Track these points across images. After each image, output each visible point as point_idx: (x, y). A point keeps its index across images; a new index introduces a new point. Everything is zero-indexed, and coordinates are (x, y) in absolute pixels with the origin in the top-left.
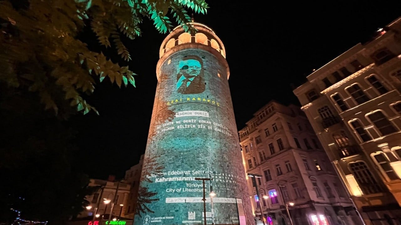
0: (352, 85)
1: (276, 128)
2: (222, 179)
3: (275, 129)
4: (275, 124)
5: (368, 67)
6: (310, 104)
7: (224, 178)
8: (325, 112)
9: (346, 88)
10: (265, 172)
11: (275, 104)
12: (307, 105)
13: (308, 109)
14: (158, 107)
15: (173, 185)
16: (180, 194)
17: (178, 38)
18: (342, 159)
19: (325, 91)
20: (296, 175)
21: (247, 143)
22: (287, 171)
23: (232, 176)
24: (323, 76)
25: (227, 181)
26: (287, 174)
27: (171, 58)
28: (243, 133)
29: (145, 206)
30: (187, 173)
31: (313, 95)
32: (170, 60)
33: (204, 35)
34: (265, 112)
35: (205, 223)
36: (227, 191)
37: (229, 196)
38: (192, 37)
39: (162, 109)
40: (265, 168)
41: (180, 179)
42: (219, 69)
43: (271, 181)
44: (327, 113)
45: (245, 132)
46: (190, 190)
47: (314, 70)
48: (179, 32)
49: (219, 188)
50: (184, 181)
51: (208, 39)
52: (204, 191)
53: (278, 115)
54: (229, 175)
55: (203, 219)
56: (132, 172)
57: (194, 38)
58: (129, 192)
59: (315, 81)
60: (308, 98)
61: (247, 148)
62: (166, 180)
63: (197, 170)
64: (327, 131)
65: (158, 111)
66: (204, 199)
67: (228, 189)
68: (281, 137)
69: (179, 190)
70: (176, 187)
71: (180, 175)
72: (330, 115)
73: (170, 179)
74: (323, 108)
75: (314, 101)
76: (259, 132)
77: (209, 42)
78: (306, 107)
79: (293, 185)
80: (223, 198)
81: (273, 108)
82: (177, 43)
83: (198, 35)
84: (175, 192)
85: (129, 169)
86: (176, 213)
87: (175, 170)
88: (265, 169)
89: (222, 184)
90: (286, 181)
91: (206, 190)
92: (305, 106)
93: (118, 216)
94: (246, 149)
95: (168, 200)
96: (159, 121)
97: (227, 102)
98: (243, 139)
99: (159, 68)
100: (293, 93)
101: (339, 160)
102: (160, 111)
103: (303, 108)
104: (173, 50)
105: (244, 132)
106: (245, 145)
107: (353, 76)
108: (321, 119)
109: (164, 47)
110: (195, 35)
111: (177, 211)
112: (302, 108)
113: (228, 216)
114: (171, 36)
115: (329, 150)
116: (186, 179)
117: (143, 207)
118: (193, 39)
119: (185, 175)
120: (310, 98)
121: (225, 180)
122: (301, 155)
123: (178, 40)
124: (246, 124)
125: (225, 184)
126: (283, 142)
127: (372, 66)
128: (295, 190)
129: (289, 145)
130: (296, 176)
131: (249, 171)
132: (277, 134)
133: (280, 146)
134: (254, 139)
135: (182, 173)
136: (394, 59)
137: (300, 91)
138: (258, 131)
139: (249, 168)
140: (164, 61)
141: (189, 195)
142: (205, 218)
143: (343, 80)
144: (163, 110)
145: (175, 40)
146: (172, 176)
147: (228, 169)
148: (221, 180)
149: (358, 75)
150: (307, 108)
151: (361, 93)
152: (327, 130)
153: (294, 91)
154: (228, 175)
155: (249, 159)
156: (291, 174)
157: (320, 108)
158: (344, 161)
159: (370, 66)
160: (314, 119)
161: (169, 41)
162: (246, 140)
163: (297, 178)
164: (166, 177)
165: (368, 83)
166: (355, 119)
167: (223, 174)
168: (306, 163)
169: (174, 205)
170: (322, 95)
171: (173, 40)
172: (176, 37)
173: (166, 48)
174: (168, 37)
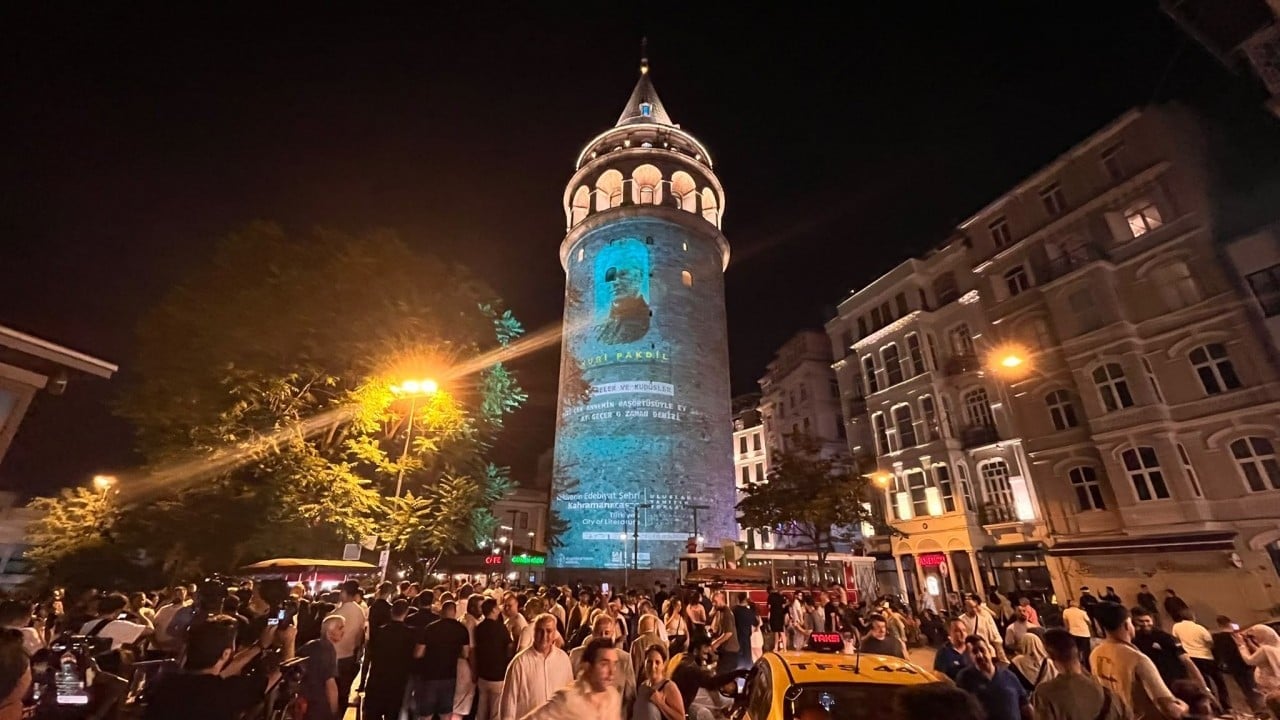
0: (889, 345)
1: (804, 393)
2: (668, 505)
3: (803, 396)
4: (803, 384)
5: (911, 316)
6: (843, 361)
7: (672, 502)
9: (881, 349)
12: (839, 363)
13: (840, 372)
15: (592, 514)
16: (601, 529)
17: (595, 189)
19: (858, 344)
21: (769, 411)
23: (689, 498)
24: (859, 311)
25: (677, 508)
27: (584, 245)
28: (766, 386)
29: (558, 540)
30: (612, 496)
32: (582, 251)
33: (653, 167)
35: (636, 566)
36: (675, 522)
37: (678, 530)
38: (624, 181)
39: (572, 375)
41: (601, 506)
45: (770, 385)
46: (615, 522)
47: (854, 291)
48: (598, 167)
49: (660, 518)
50: (607, 509)
51: (663, 178)
52: (636, 523)
54: (683, 498)
55: (633, 562)
57: (631, 183)
60: (842, 349)
61: (770, 420)
62: (582, 506)
63: (627, 491)
64: (854, 423)
65: (567, 377)
66: (636, 535)
67: (677, 520)
69: (599, 522)
70: (595, 517)
71: (601, 500)
73: (588, 506)
75: (846, 359)
77: (666, 189)
80: (667, 534)
81: (804, 346)
82: (593, 202)
83: (640, 172)
84: (595, 524)
86: (595, 553)
87: (594, 492)
89: (667, 512)
91: (639, 523)
92: (837, 364)
93: (529, 549)
94: (769, 423)
95: (586, 536)
96: (568, 399)
98: (764, 400)
99: (564, 257)
102: (570, 377)
103: (835, 368)
104: (586, 223)
105: (768, 383)
106: (767, 413)
107: (893, 326)
108: (854, 395)
109: (571, 203)
110: (632, 173)
111: (596, 550)
112: (833, 366)
114: (581, 177)
116: (611, 506)
117: (555, 541)
119: (608, 500)
121: (673, 506)
123: (595, 192)
124: (768, 366)
125: (672, 512)
127: (917, 316)
132: (804, 408)
133: (807, 429)
134: (778, 407)
135: (603, 496)
136: (954, 303)
137: (833, 330)
138: (782, 390)
141: (613, 529)
142: (636, 560)
143: (881, 331)
144: (574, 377)
145: (590, 192)
146: (590, 501)
147: (681, 488)
148: (665, 507)
149: (900, 326)
150: (839, 368)
151: (897, 364)
153: (826, 326)
154: (679, 497)
155: (772, 445)
157: (851, 375)
159: (914, 315)
160: (845, 394)
161: (578, 192)
162: (768, 405)
164: (582, 502)
165: (908, 347)
166: (880, 412)
167: (671, 497)
169: (594, 543)
170: (854, 351)
171: (584, 189)
172: (590, 181)
173: (574, 209)
174: (576, 178)
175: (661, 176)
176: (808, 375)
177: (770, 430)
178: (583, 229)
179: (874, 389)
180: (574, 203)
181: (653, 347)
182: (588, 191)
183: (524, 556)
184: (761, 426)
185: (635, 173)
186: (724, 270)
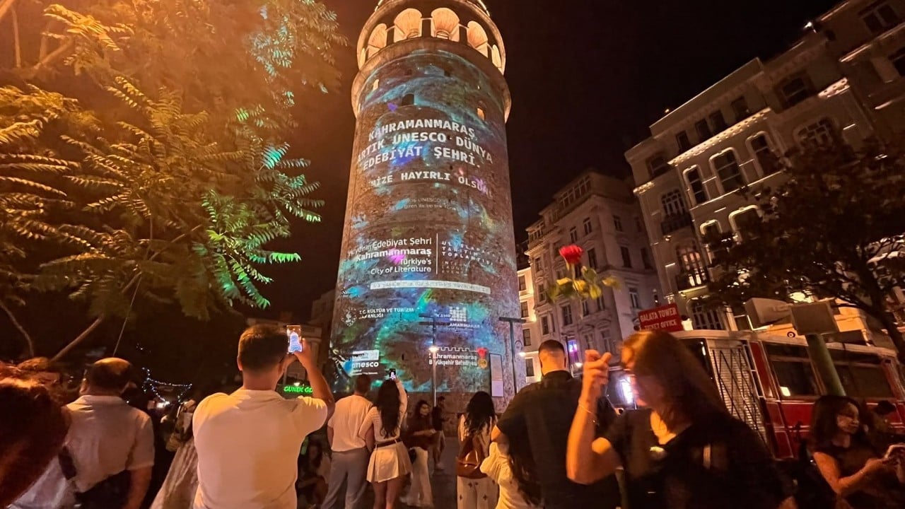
0: (723, 151)
1: (590, 226)
2: (467, 324)
3: (588, 230)
4: (588, 219)
5: (758, 115)
6: (650, 183)
8: (672, 203)
9: (712, 158)
10: (564, 309)
11: (595, 177)
12: (645, 186)
13: (644, 195)
14: (356, 188)
16: (393, 346)
17: (393, 25)
18: (680, 292)
19: (677, 159)
20: (610, 315)
21: (539, 253)
22: (597, 308)
24: (677, 128)
25: (477, 327)
26: (596, 314)
27: (379, 75)
28: (534, 232)
31: (658, 166)
33: (452, 12)
34: (573, 192)
36: (474, 342)
37: (478, 351)
38: (423, 21)
39: (363, 195)
40: (563, 302)
42: (482, 100)
43: (571, 325)
44: (676, 203)
45: (539, 231)
47: (667, 111)
48: (396, 6)
49: (460, 338)
51: (460, 23)
52: (434, 342)
53: (595, 200)
56: (324, 304)
57: (429, 21)
58: (319, 340)
59: (664, 136)
60: (650, 171)
61: (539, 262)
64: (667, 240)
65: (356, 197)
67: (477, 340)
68: (595, 245)
70: (387, 335)
72: (680, 208)
74: (670, 194)
75: (657, 179)
76: (560, 232)
77: (463, 32)
78: (641, 190)
79: (603, 334)
81: (589, 184)
82: (391, 35)
83: (438, 14)
85: (319, 298)
88: (565, 303)
90: (593, 327)
92: (640, 188)
93: (303, 379)
94: (537, 264)
96: (359, 217)
97: (493, 175)
98: (533, 244)
99: (356, 96)
100: (624, 157)
101: (675, 293)
102: (361, 197)
103: (638, 192)
104: (382, 55)
105: (536, 230)
106: (536, 256)
107: (728, 131)
108: (663, 214)
109: (365, 45)
110: (432, 15)
112: (635, 191)
113: (472, 380)
114: (379, 17)
115: (665, 275)
118: (427, 25)
120: (653, 171)
122: (627, 281)
123: (393, 27)
124: (541, 214)
125: (472, 331)
126: (597, 255)
127: (766, 114)
128: (605, 341)
129: (606, 261)
130: (610, 318)
131: (538, 306)
132: (589, 240)
133: (592, 260)
134: (551, 247)
137: (636, 155)
138: (558, 230)
139: (539, 300)
140: (366, 80)
143: (711, 139)
144: (365, 196)
145: (388, 28)
147: (480, 307)
148: (465, 326)
149: (739, 130)
150: (644, 191)
151: (735, 169)
152: (668, 238)
153: (626, 154)
155: (541, 283)
156: (603, 314)
157: (665, 192)
158: (682, 295)
159: (761, 114)
160: (653, 215)
161: (374, 31)
162: (538, 247)
163: (610, 321)
165: (750, 149)
166: (713, 221)
168: (635, 296)
170: (672, 167)
171: (382, 28)
172: (389, 19)
173: (369, 47)
174: (373, 18)
175: (458, 20)
176: (595, 208)
177: (538, 270)
178: (380, 59)
179: (701, 198)
180: (370, 42)
181: (451, 168)
182: (386, 27)
183: (297, 384)
184: (530, 268)
185: (434, 13)
186: (506, 121)
